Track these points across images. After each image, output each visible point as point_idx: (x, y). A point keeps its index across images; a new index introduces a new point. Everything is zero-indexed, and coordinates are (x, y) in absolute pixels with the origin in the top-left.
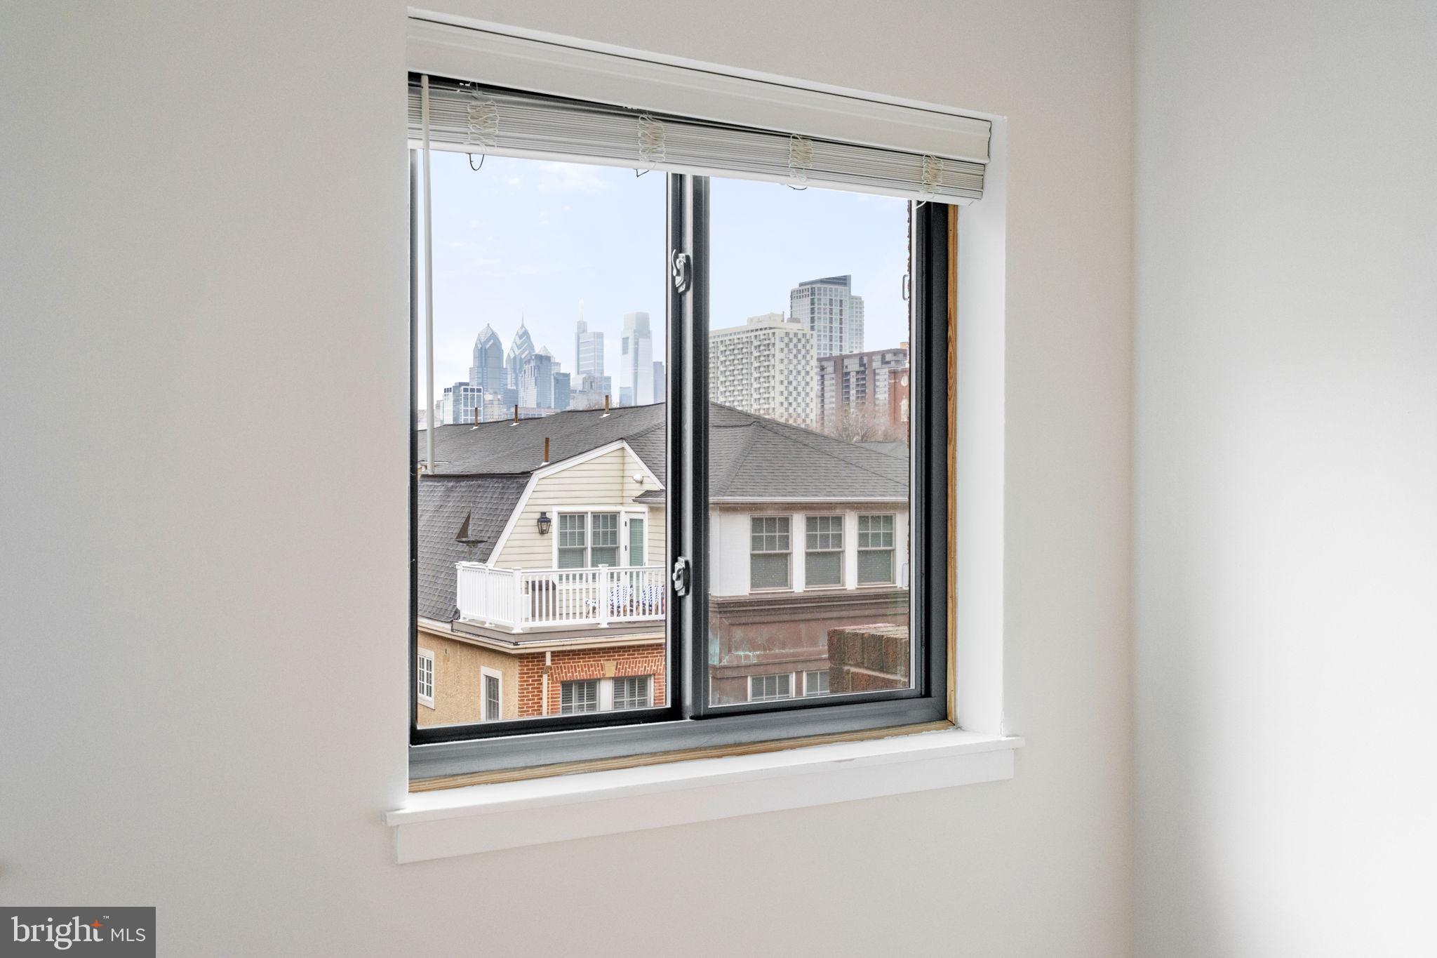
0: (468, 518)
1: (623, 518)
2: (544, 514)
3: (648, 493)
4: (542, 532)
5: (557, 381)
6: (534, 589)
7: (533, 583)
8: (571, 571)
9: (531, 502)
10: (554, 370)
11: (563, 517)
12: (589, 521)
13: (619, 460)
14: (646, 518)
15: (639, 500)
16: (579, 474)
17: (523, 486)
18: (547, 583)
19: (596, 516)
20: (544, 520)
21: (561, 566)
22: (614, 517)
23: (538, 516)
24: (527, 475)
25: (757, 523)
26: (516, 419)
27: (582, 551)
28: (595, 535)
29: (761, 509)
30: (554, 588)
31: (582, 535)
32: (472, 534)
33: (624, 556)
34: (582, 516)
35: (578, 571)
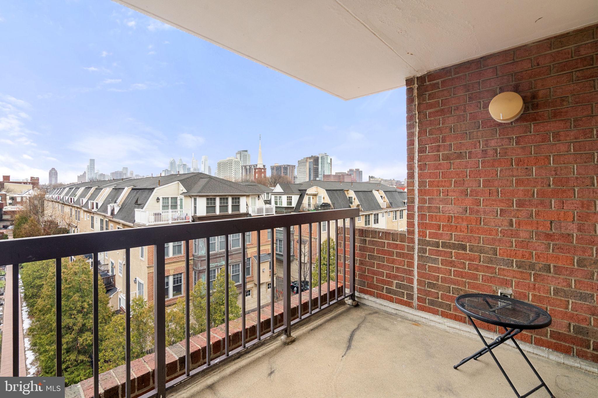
0: (138, 198)
1: (178, 198)
2: (158, 197)
3: (184, 193)
4: (158, 202)
5: (188, 169)
6: (155, 215)
7: (155, 214)
8: (165, 211)
9: (155, 195)
10: (187, 167)
11: (163, 198)
12: (170, 199)
13: (178, 185)
14: (183, 198)
15: (181, 194)
16: (167, 188)
17: (153, 191)
18: (159, 213)
19: (172, 198)
20: (158, 199)
21: (163, 209)
22: (176, 198)
23: (157, 198)
24: (154, 189)
25: (208, 199)
26: (161, 176)
27: (168, 206)
28: (172, 202)
29: (209, 196)
30: (161, 214)
31: (168, 202)
32: (139, 202)
33: (179, 207)
34: (168, 198)
35: (167, 211)
